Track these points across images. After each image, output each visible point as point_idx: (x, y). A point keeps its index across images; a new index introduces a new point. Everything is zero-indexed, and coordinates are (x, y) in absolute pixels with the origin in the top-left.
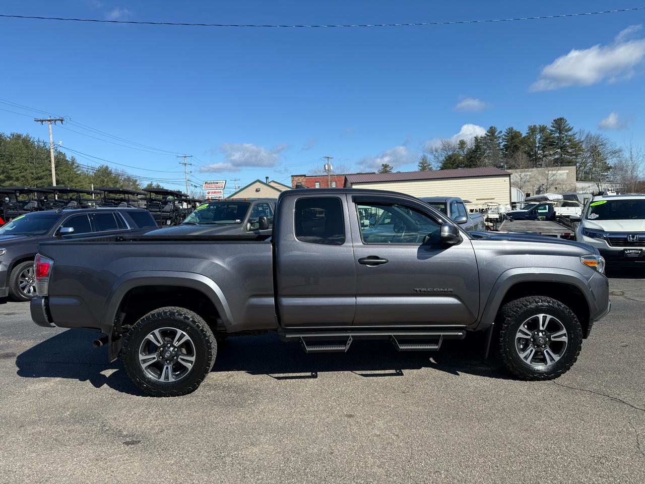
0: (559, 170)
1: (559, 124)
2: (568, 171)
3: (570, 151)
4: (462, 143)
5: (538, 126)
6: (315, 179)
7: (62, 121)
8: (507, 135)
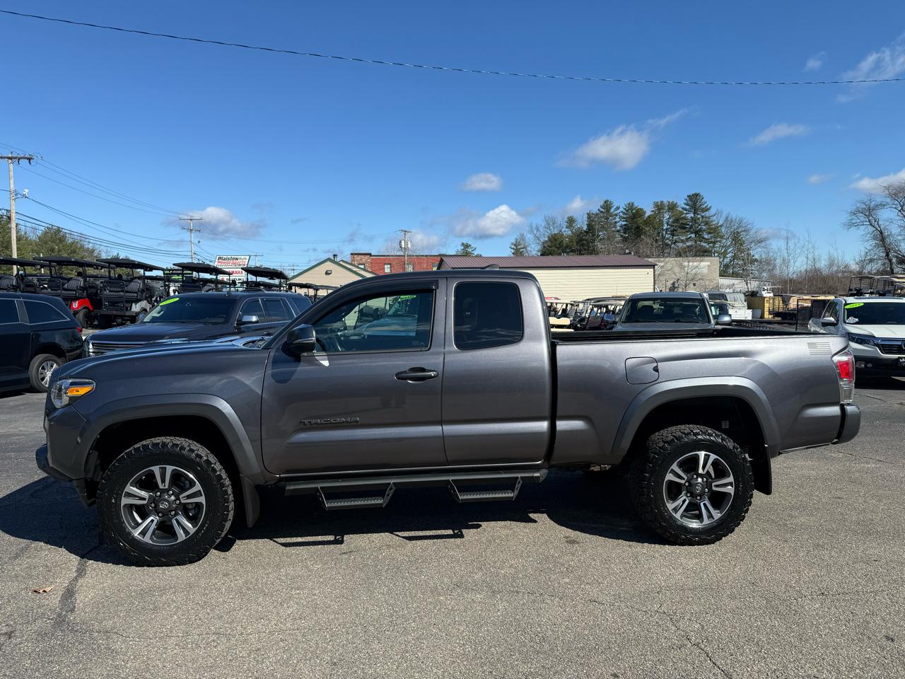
0: (702, 261)
1: (694, 201)
2: (709, 263)
3: (706, 237)
4: (571, 221)
5: (665, 202)
6: (384, 259)
7: (29, 159)
8: (624, 211)
